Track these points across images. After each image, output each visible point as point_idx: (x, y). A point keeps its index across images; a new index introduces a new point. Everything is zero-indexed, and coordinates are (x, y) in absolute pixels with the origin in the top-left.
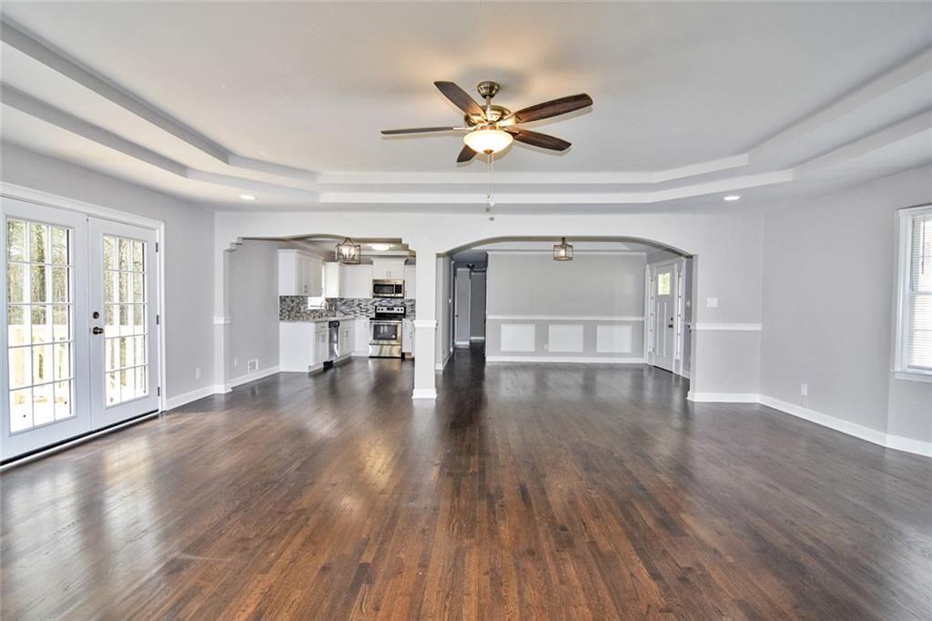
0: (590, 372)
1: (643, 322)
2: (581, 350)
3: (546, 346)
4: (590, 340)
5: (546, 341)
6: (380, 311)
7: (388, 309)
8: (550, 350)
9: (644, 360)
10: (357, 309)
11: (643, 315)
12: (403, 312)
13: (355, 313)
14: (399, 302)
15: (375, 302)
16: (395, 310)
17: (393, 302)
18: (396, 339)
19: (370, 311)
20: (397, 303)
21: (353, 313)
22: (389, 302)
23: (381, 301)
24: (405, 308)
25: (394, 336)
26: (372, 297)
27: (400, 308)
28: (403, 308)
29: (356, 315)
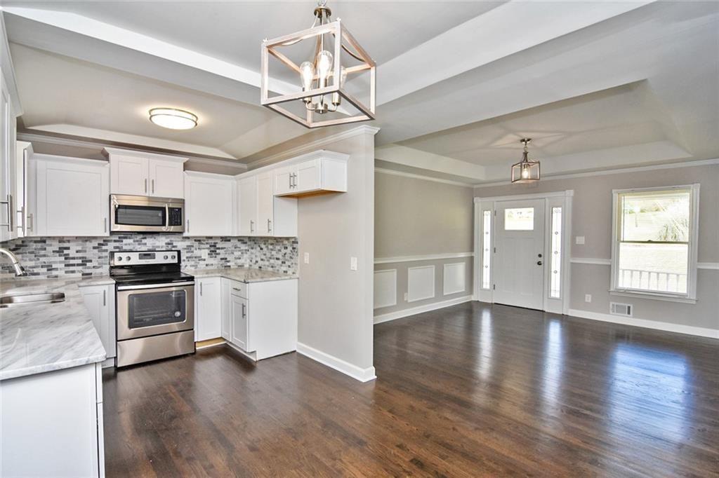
1: (473, 258)
2: (433, 295)
3: (405, 295)
4: (439, 281)
6: (124, 262)
7: (141, 257)
9: (474, 298)
11: (473, 250)
12: (176, 261)
13: (50, 269)
14: (161, 242)
15: (106, 241)
16: (159, 259)
17: (150, 243)
18: (181, 318)
19: (95, 263)
20: (158, 244)
21: (45, 270)
22: (140, 243)
23: (120, 241)
24: (179, 252)
25: (178, 314)
26: (107, 234)
27: (169, 254)
28: (176, 254)
29: (54, 273)
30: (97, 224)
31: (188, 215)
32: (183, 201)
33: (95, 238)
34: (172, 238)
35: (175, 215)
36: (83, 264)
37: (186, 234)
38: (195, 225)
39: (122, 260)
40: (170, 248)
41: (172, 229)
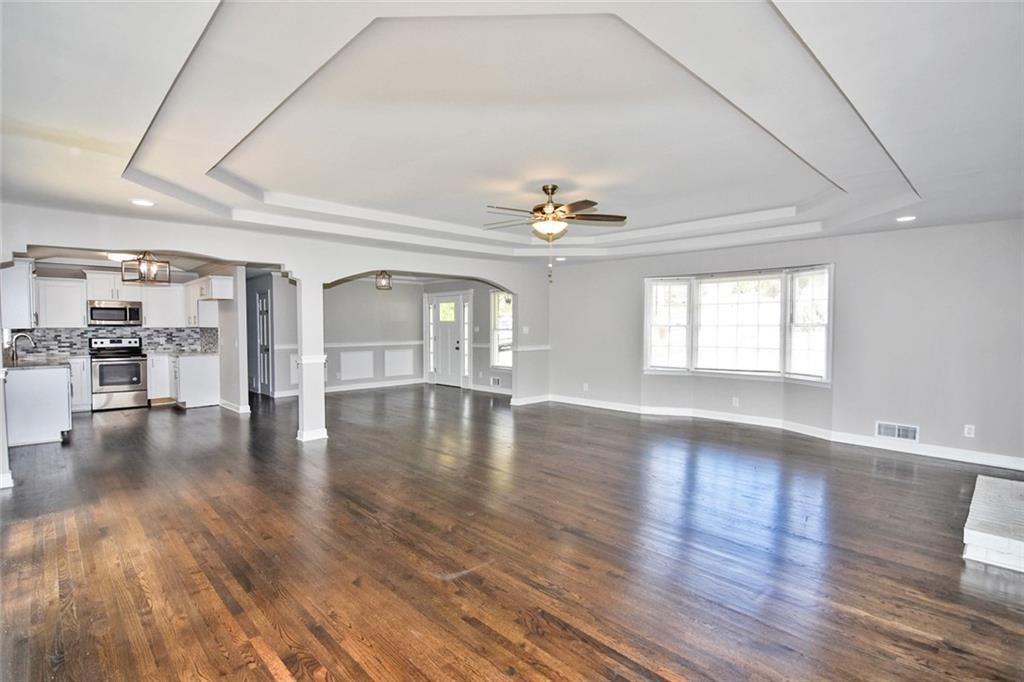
0: (380, 395)
1: (422, 345)
2: (371, 375)
3: (338, 374)
4: (379, 365)
5: (339, 369)
6: (99, 345)
7: (112, 342)
8: (343, 379)
9: (425, 380)
10: (54, 345)
11: (422, 339)
12: (137, 345)
13: (48, 349)
14: (128, 331)
15: (86, 332)
16: (125, 343)
17: (118, 332)
18: (138, 382)
19: (78, 346)
20: (125, 333)
21: (45, 350)
22: (111, 332)
23: (96, 331)
24: (140, 339)
25: (135, 379)
26: (86, 326)
27: (133, 340)
28: (137, 340)
29: (51, 352)
30: (78, 319)
31: (145, 312)
32: (140, 304)
33: (78, 329)
34: (136, 328)
35: (134, 313)
36: (70, 347)
37: (144, 326)
38: (151, 319)
39: (97, 344)
40: (134, 335)
41: (132, 322)
